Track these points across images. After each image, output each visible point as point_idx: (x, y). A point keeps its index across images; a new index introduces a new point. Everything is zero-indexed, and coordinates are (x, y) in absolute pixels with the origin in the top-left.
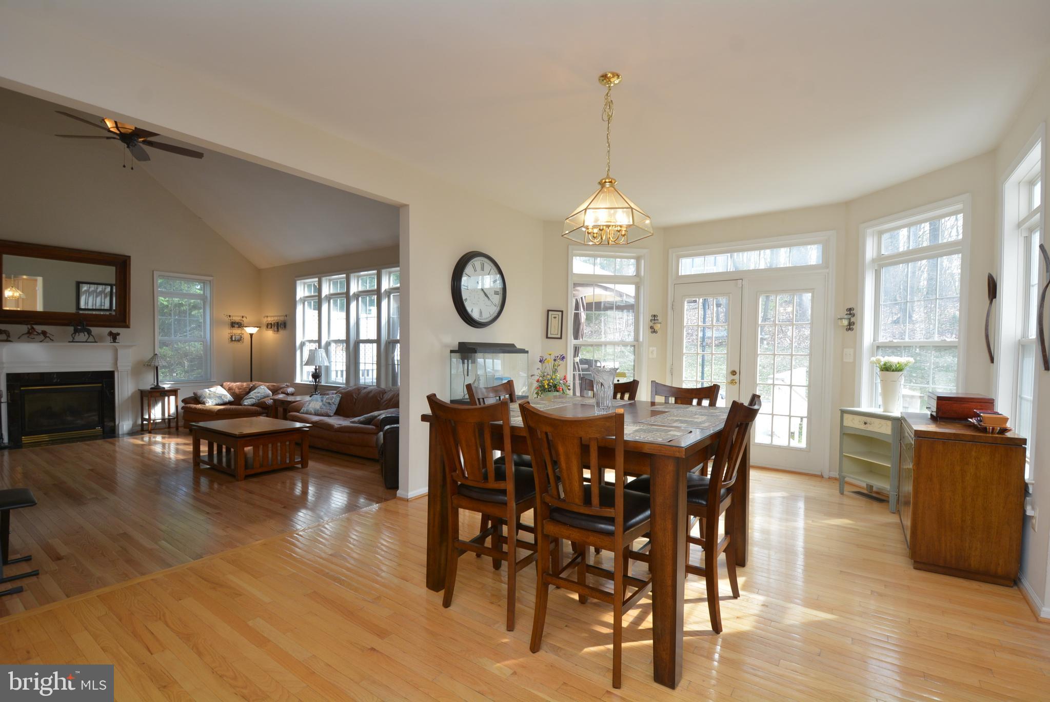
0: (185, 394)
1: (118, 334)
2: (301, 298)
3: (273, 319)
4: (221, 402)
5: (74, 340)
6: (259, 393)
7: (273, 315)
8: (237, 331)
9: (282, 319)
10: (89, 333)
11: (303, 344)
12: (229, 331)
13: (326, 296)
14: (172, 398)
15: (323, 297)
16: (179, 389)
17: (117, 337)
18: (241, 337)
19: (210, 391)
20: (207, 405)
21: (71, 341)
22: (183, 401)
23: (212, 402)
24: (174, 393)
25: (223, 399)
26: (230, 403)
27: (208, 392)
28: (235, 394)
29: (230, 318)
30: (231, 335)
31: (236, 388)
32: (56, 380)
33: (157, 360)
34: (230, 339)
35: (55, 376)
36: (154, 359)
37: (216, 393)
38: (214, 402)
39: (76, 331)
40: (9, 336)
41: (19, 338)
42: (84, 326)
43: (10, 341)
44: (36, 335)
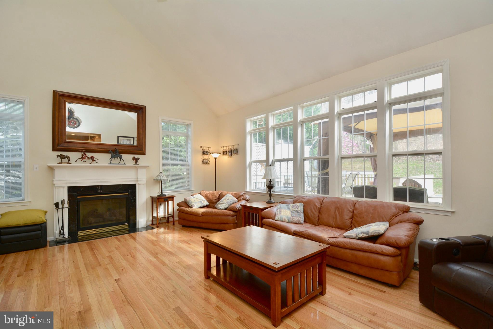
0: (178, 200)
1: (139, 159)
2: (249, 131)
3: (228, 148)
4: (202, 205)
5: (111, 163)
6: (228, 199)
7: (228, 145)
8: (206, 157)
9: (235, 147)
10: (121, 158)
11: (251, 164)
12: (202, 157)
13: (272, 126)
14: (170, 203)
15: (270, 127)
16: (175, 196)
17: (138, 160)
18: (208, 161)
19: (194, 197)
20: (194, 208)
21: (110, 163)
22: (178, 205)
23: (197, 206)
24: (172, 199)
25: (203, 204)
26: (207, 206)
27: (193, 198)
28: (210, 200)
29: (202, 148)
30: (203, 159)
31: (210, 195)
32: (100, 191)
33: (161, 176)
34: (202, 162)
35: (99, 188)
36: (160, 176)
37: (197, 199)
38: (198, 206)
39: (112, 157)
40: (69, 160)
41: (76, 161)
42: (118, 153)
43: (70, 163)
44: (87, 159)
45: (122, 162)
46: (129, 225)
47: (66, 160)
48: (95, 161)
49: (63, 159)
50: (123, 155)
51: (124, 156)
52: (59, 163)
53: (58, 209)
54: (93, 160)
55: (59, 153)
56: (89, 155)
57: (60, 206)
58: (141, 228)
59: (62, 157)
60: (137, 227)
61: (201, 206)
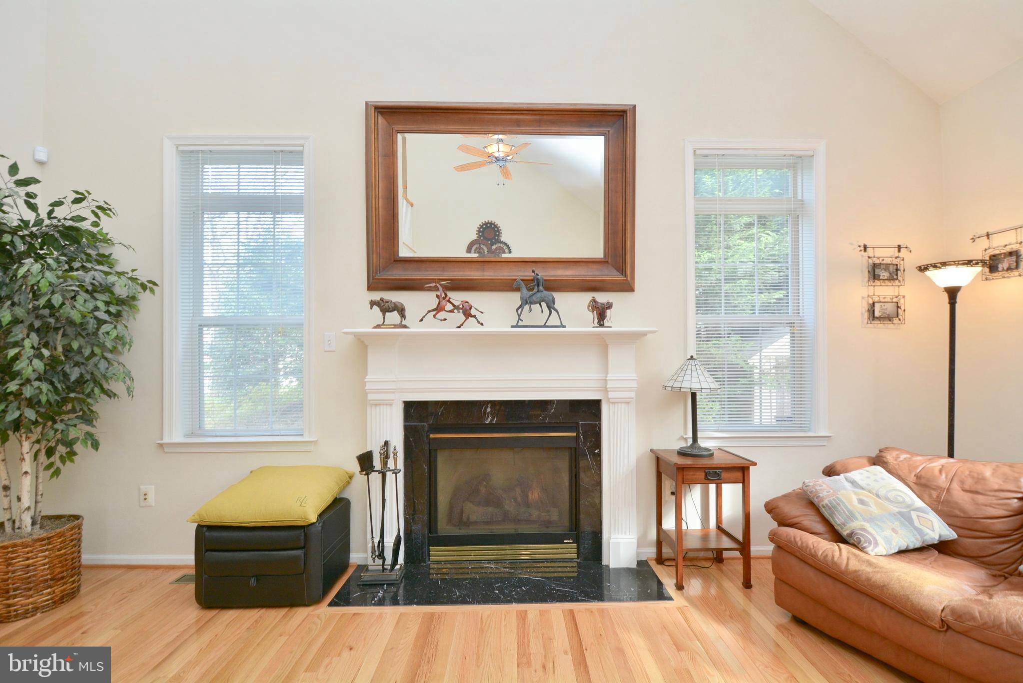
1: (609, 306)
4: (914, 541)
5: (520, 323)
8: (885, 291)
10: (551, 307)
12: (866, 291)
16: (755, 464)
17: (608, 311)
18: (898, 307)
19: (853, 483)
20: (872, 552)
21: (515, 324)
23: (888, 540)
24: (739, 475)
25: (919, 531)
26: (946, 549)
27: (848, 485)
28: (958, 513)
29: (866, 254)
30: (871, 302)
31: (955, 486)
32: (490, 419)
33: (694, 374)
34: (866, 315)
35: (489, 410)
36: (689, 372)
37: (877, 495)
38: (894, 544)
39: (525, 302)
40: (403, 316)
41: (421, 320)
42: (541, 288)
43: (405, 327)
44: (452, 311)
45: (554, 320)
46: (578, 548)
47: (393, 317)
48: (474, 316)
49: (387, 314)
50: (557, 296)
51: (563, 300)
52: (378, 326)
53: (367, 474)
54: (467, 314)
55: (377, 296)
56: (457, 297)
57: (377, 464)
58: (619, 570)
59: (385, 308)
60: (604, 562)
61: (912, 547)
